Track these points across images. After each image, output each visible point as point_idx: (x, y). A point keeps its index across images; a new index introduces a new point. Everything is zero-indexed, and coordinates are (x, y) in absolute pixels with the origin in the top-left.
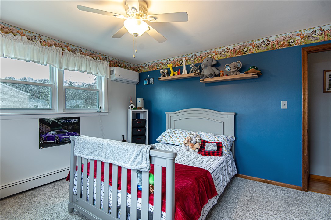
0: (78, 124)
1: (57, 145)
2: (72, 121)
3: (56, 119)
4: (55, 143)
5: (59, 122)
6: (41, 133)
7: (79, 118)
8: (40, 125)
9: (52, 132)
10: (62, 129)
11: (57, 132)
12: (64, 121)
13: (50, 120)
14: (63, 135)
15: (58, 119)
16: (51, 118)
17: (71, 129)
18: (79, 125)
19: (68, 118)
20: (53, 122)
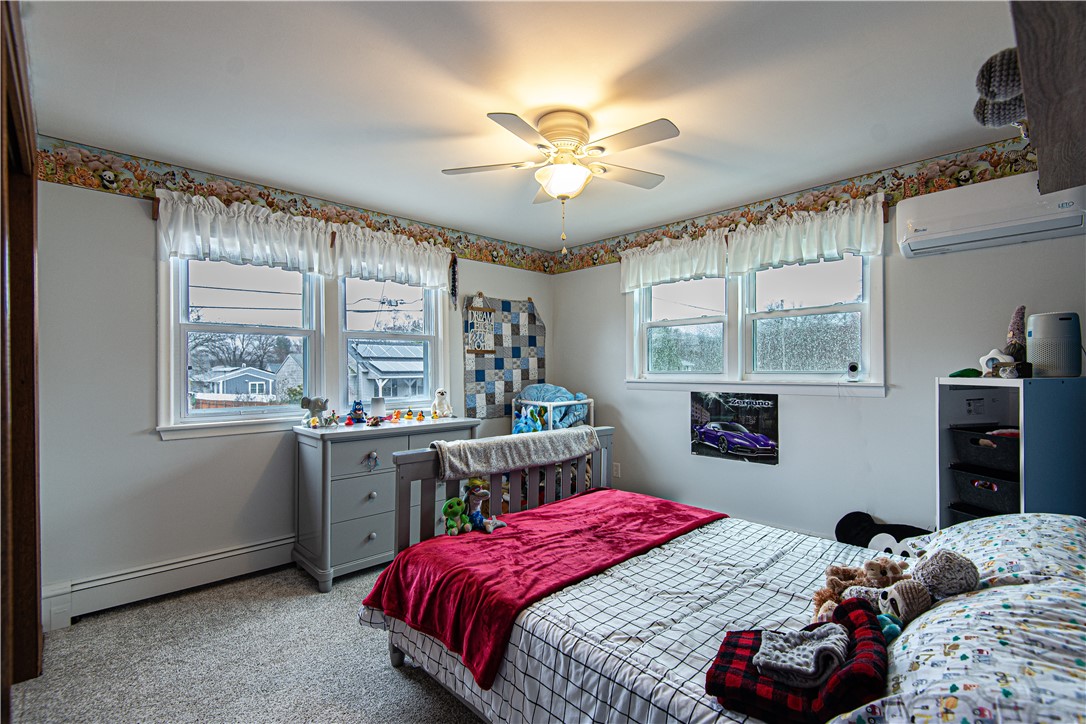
0: (773, 413)
1: (723, 457)
2: (759, 404)
3: (720, 396)
4: (718, 450)
5: (727, 402)
6: (694, 422)
7: (774, 398)
8: (692, 406)
9: (713, 424)
10: (732, 421)
11: (724, 427)
12: (738, 403)
13: (710, 397)
14: (734, 437)
15: (726, 396)
16: (712, 393)
17: (753, 425)
18: (775, 419)
19: (749, 396)
20: (716, 402)
